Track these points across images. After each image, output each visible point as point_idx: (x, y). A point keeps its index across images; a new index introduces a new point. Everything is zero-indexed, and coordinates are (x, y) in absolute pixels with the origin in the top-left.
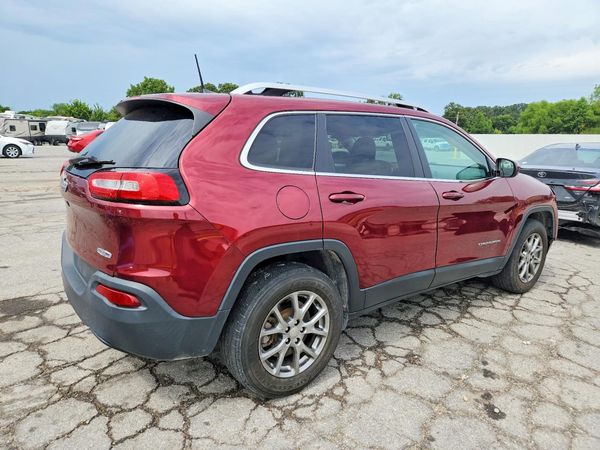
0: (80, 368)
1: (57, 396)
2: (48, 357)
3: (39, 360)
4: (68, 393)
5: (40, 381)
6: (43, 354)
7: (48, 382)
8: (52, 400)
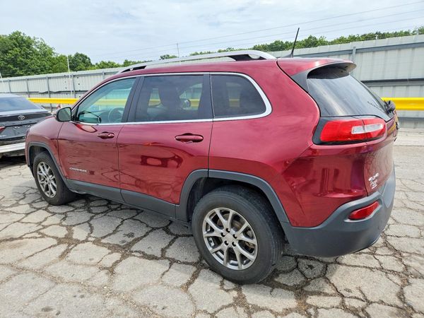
0: (380, 264)
1: (404, 254)
2: (397, 289)
3: (407, 290)
4: (397, 253)
5: (411, 270)
6: (401, 296)
7: (406, 267)
8: (408, 254)
